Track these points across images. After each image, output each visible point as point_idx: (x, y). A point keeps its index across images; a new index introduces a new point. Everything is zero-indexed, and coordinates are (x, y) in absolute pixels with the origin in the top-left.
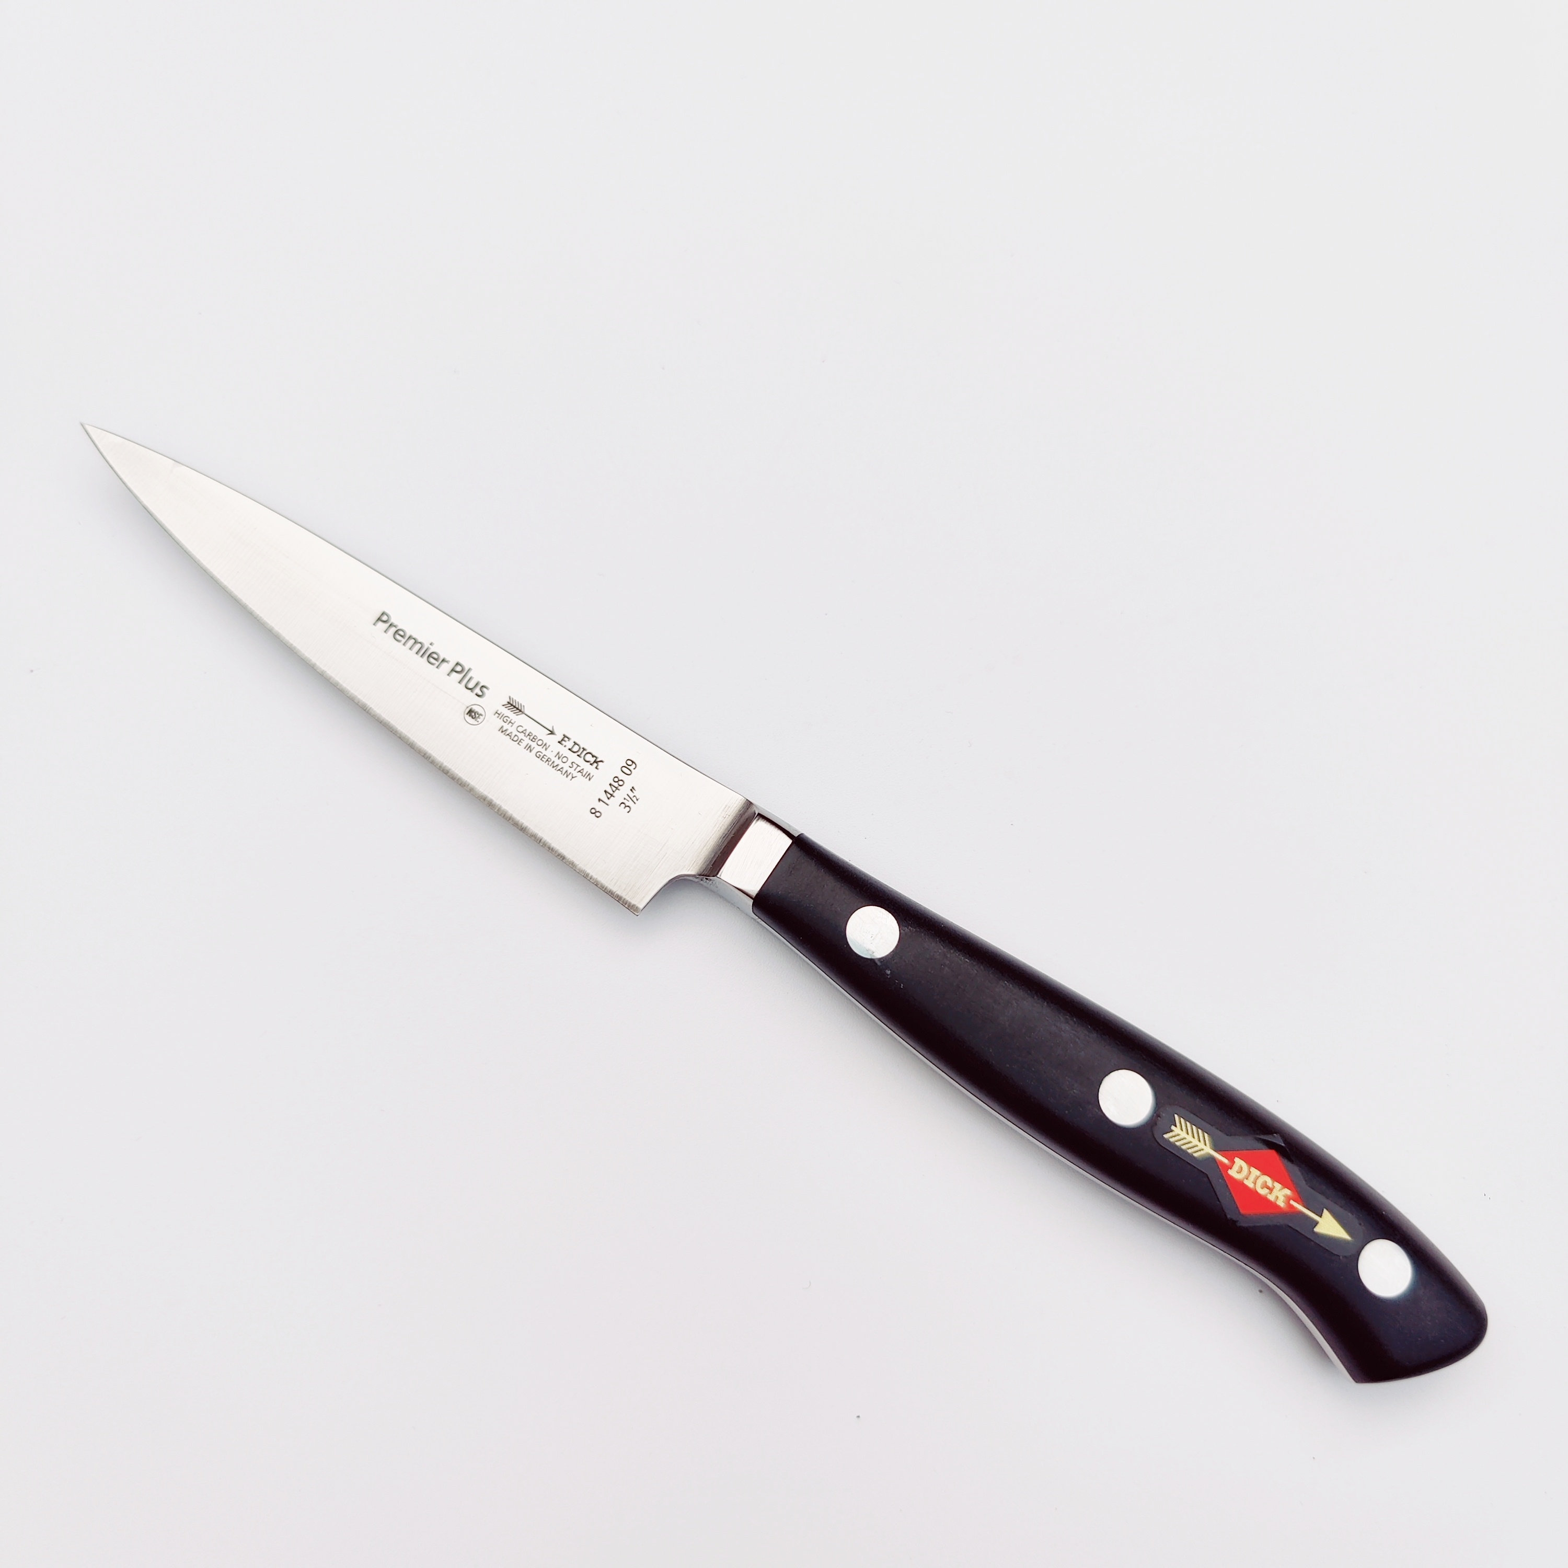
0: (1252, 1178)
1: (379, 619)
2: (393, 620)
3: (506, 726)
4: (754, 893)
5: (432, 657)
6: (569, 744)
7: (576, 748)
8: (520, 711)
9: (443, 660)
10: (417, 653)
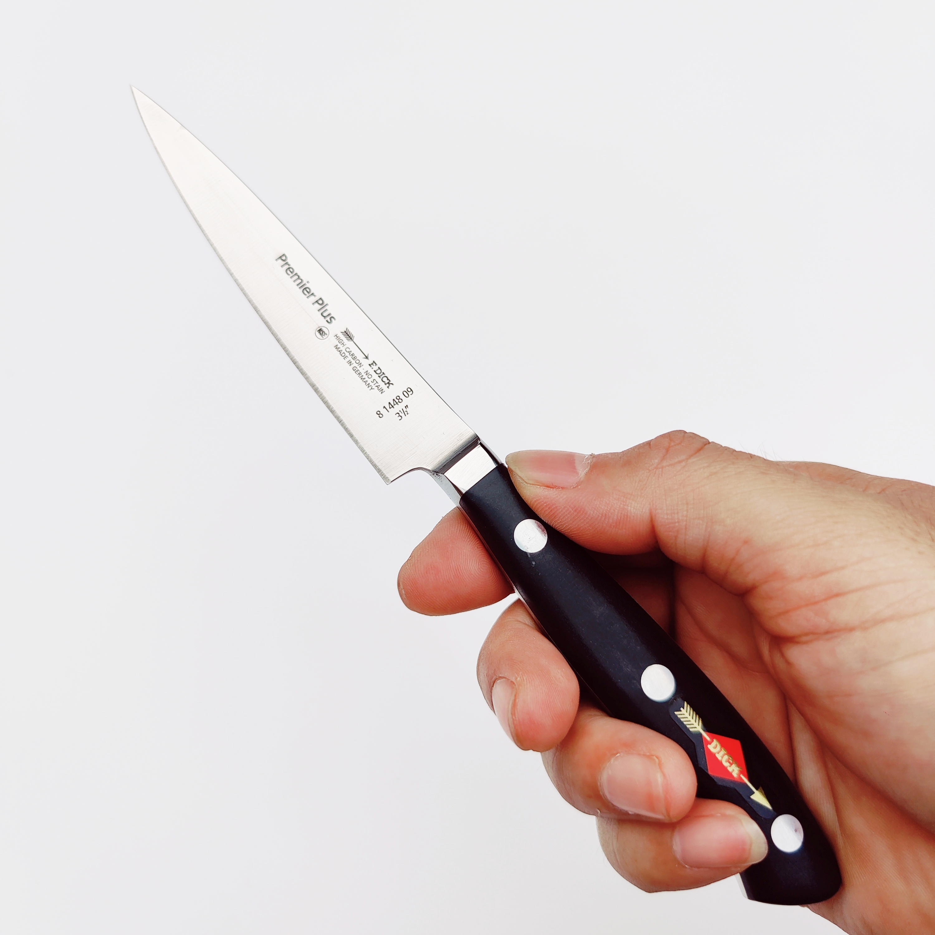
0: (721, 754)
2: (289, 261)
3: (339, 345)
4: (464, 491)
5: (306, 290)
6: (375, 368)
7: (379, 372)
8: (351, 339)
9: (312, 294)
10: (298, 285)
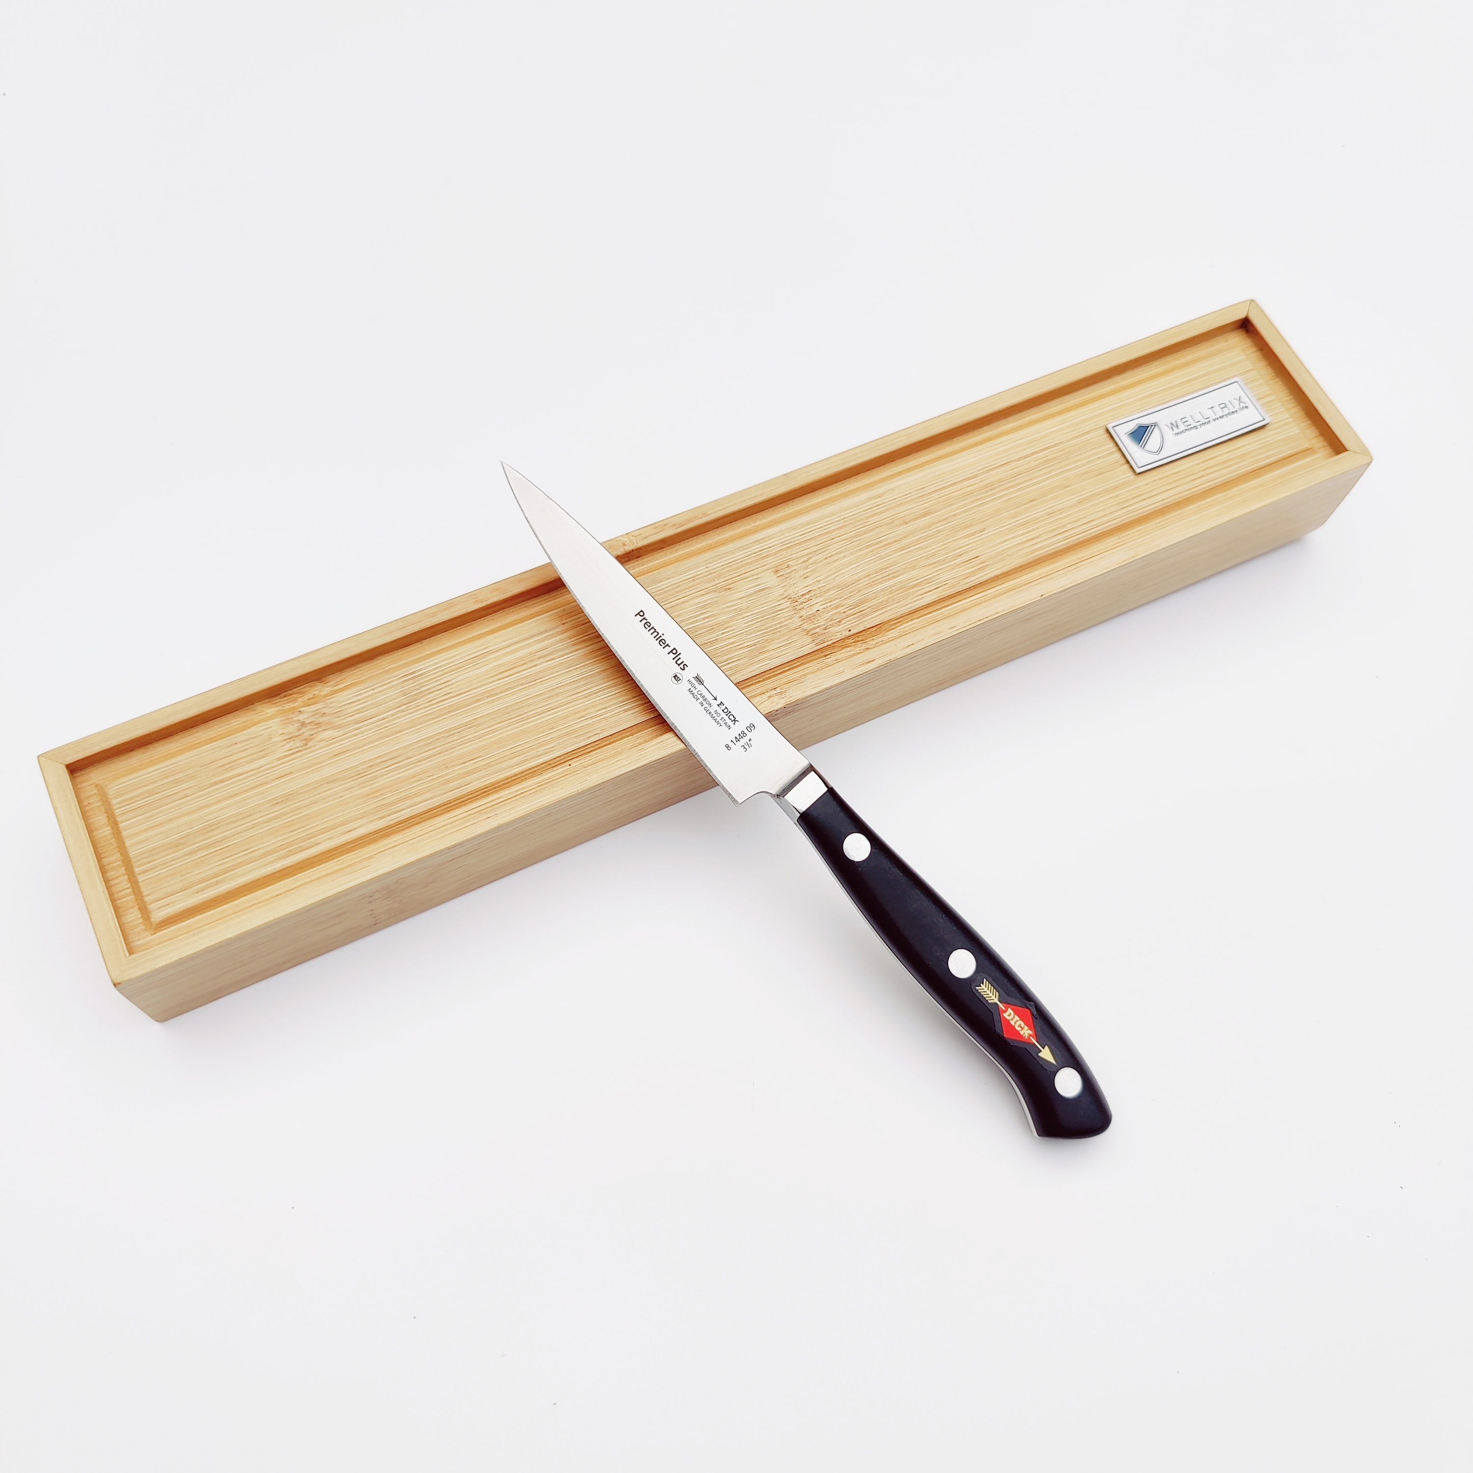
0: (1014, 1020)
1: (639, 614)
2: (646, 616)
3: (692, 689)
4: (801, 812)
5: (662, 642)
6: (723, 707)
7: (726, 711)
8: (702, 683)
9: (668, 645)
10: (654, 637)
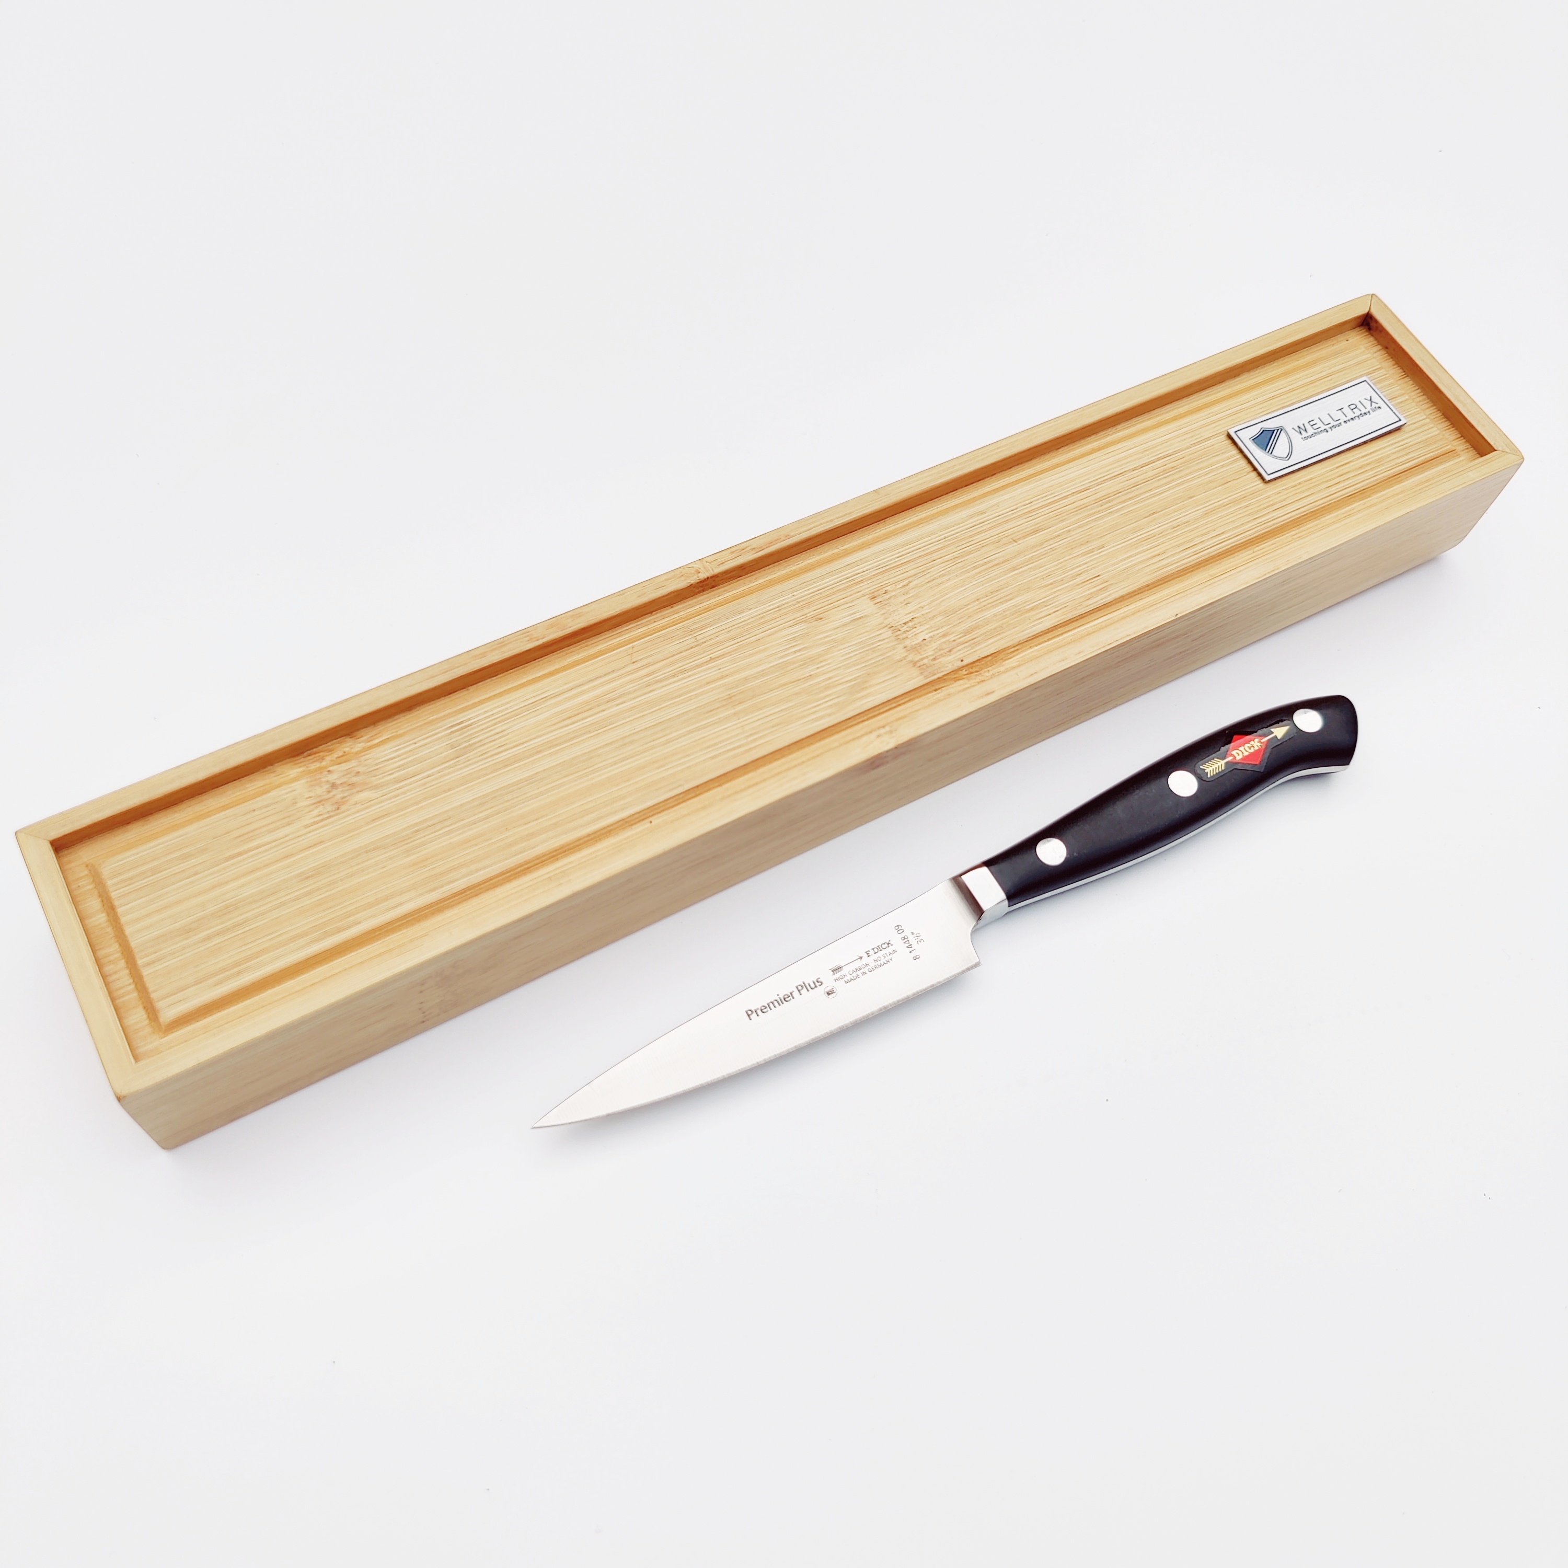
0: (1244, 752)
1: (749, 1015)
3: (846, 979)
4: (1006, 898)
5: (786, 998)
6: (872, 952)
7: (876, 950)
10: (779, 1005)
